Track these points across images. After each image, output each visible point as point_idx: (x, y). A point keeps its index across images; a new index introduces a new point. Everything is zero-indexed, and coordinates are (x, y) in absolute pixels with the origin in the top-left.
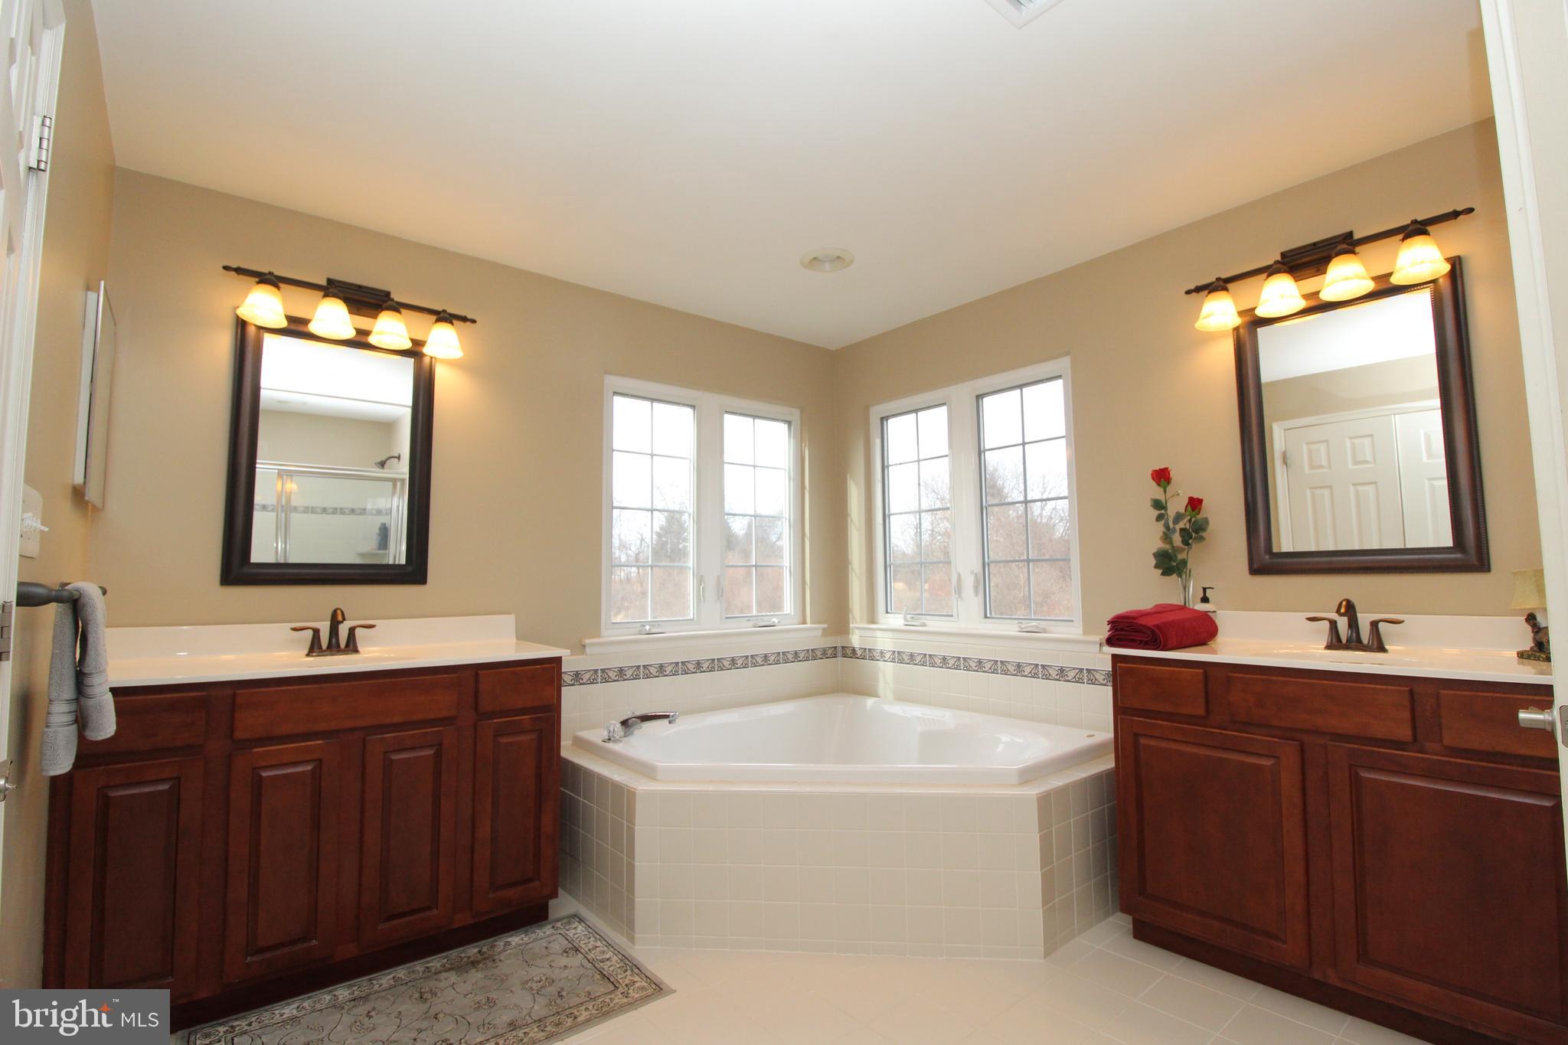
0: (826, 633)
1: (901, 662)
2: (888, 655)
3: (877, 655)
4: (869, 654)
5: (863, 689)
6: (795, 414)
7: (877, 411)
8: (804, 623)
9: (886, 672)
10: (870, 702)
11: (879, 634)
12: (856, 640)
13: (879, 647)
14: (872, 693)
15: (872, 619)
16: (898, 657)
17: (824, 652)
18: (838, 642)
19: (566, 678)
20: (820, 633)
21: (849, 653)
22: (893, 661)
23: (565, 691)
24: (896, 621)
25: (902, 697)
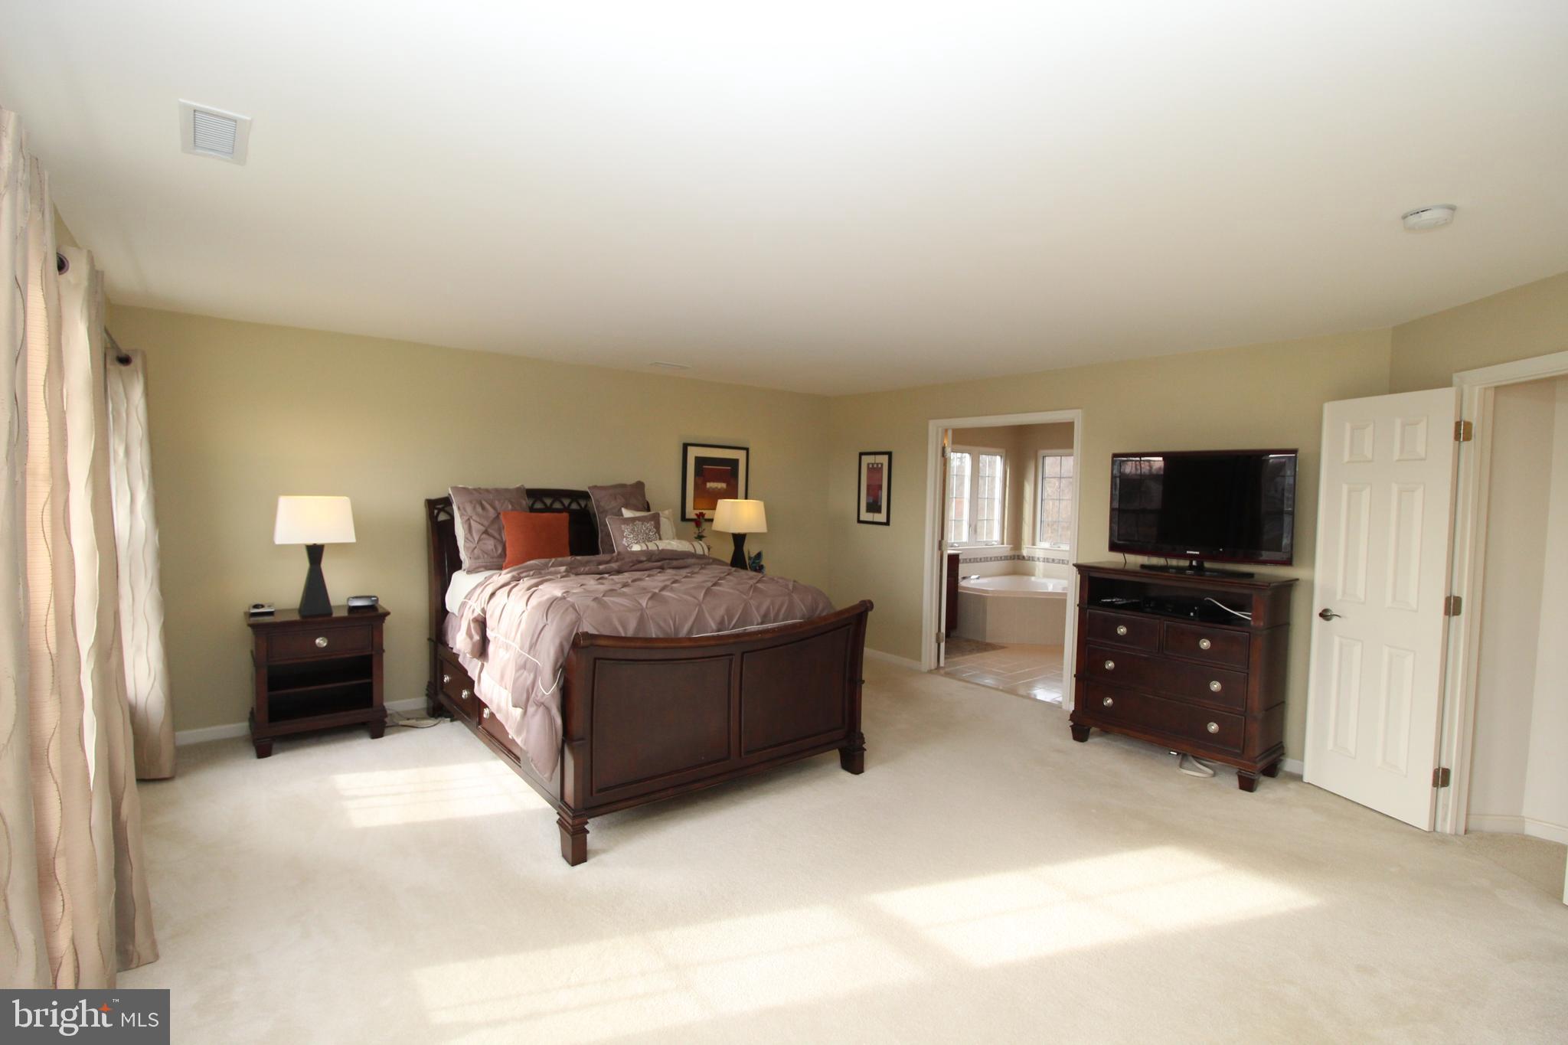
0: (1012, 549)
1: (1048, 562)
2: (1041, 560)
3: (1036, 559)
4: (1031, 559)
5: (1029, 573)
6: (1002, 451)
7: (1042, 452)
8: (1003, 544)
9: (1040, 567)
10: (1033, 579)
11: (1037, 550)
12: (1025, 552)
13: (1037, 556)
14: (1033, 575)
15: (1034, 544)
16: (1046, 560)
17: (1011, 557)
18: (1017, 553)
19: (961, 561)
20: (1009, 549)
21: (1021, 558)
22: (1044, 562)
23: (960, 565)
24: (1046, 545)
25: (1046, 576)
